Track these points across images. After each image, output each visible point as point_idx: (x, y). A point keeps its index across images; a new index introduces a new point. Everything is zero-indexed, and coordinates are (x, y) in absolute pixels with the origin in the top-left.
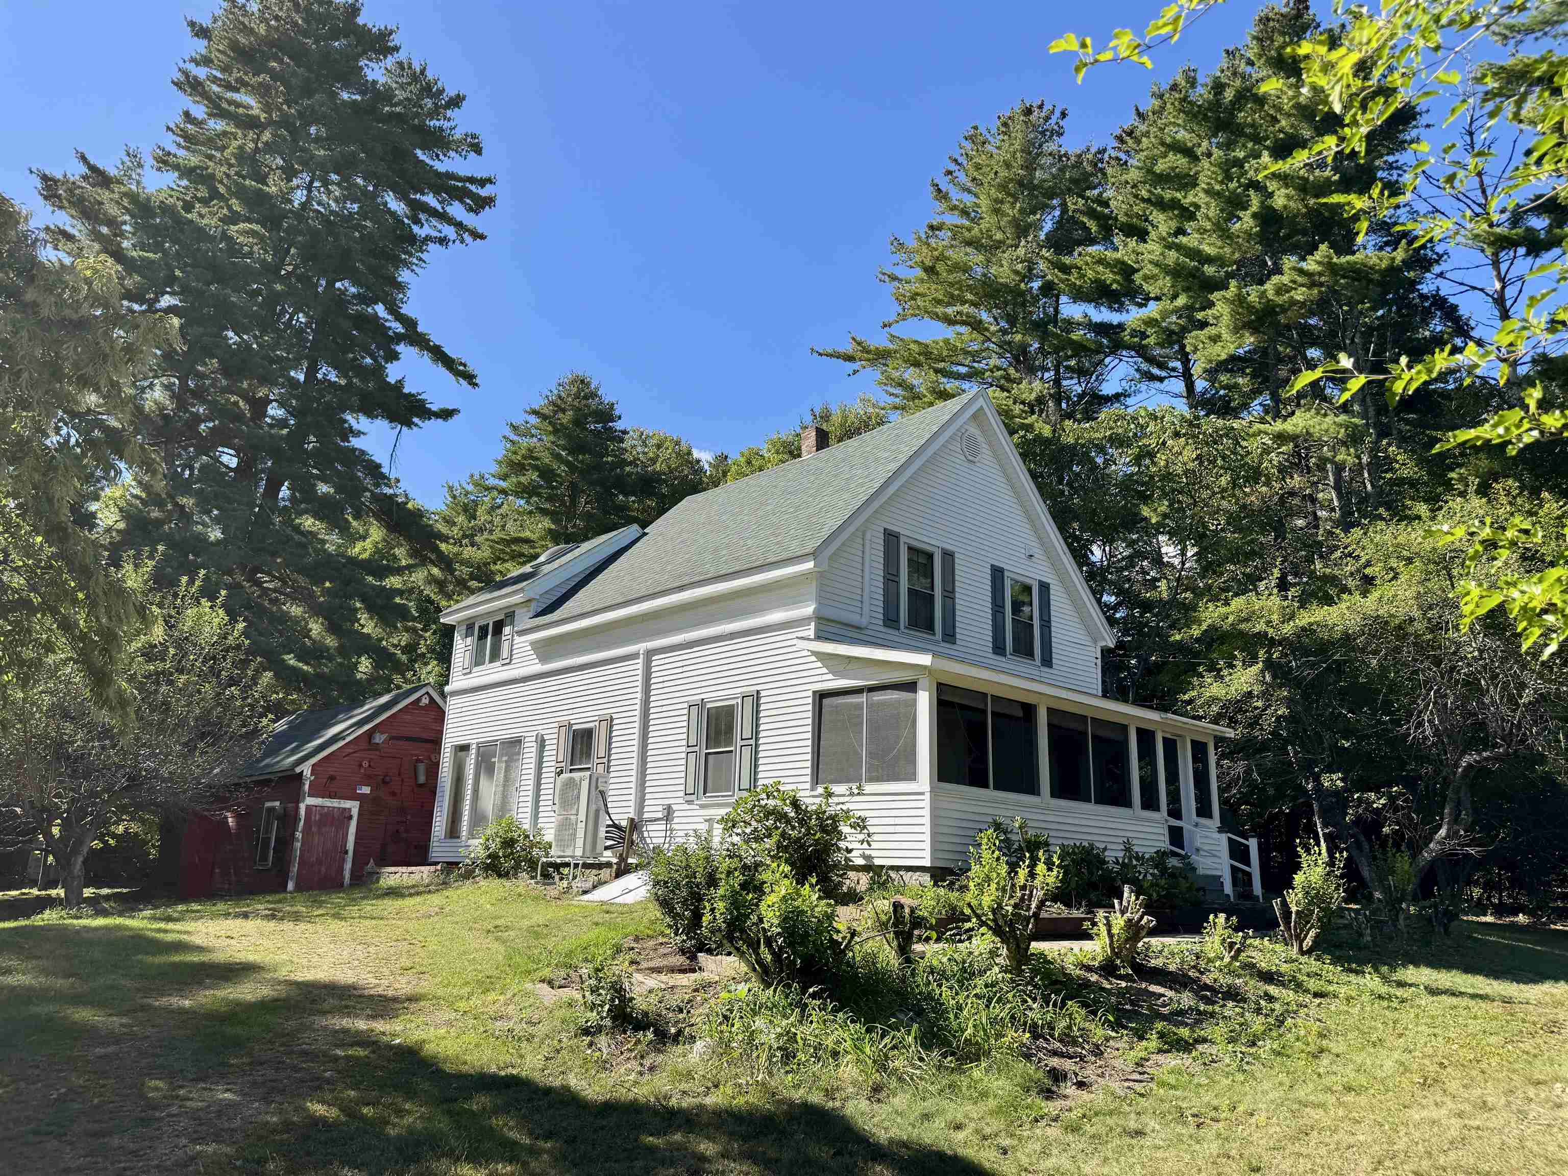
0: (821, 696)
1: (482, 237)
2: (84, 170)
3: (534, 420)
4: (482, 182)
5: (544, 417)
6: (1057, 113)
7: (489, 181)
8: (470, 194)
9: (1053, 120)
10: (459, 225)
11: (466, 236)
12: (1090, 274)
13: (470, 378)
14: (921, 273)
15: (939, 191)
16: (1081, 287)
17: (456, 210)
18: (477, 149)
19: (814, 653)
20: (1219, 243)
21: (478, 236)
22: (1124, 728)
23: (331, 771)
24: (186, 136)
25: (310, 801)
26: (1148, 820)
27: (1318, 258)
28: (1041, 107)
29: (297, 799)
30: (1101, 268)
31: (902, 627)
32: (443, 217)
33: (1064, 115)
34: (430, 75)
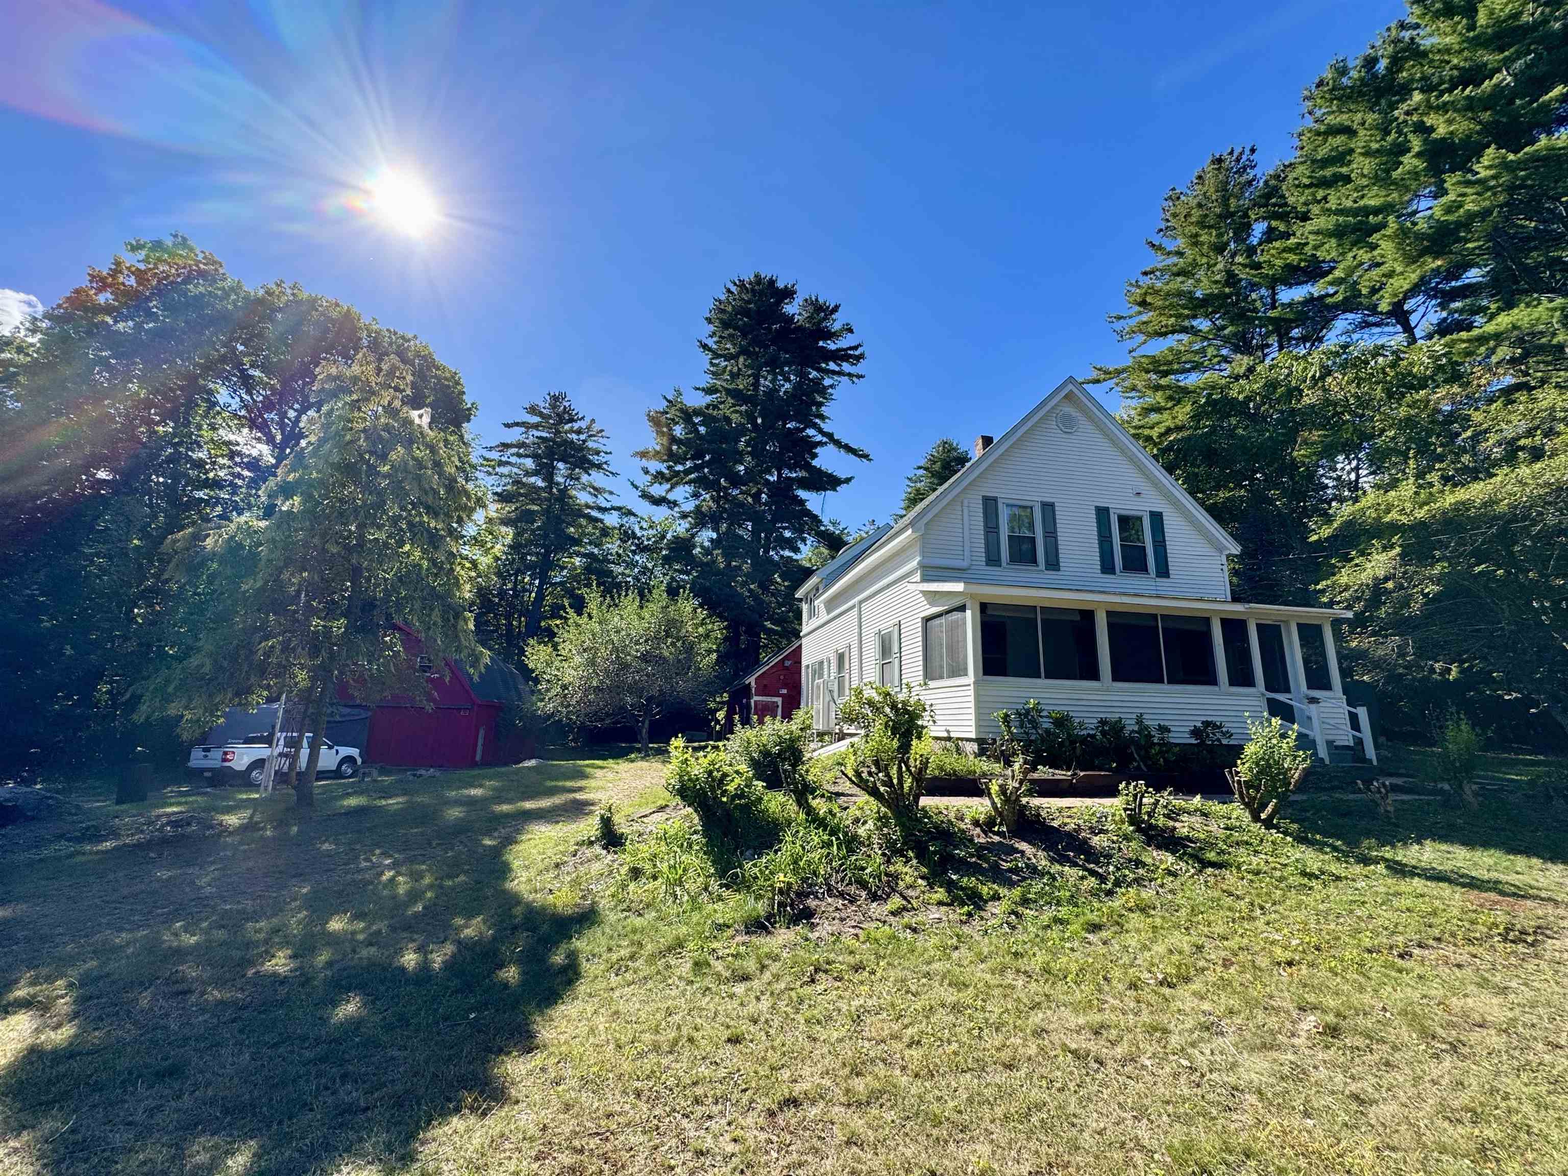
0: (927, 620)
1: (862, 377)
2: (666, 403)
3: (921, 472)
4: (855, 348)
5: (926, 469)
6: (1247, 152)
7: (859, 345)
8: (851, 356)
9: (1244, 157)
10: (850, 375)
11: (855, 379)
12: (1279, 262)
13: (866, 456)
14: (1138, 308)
15: (1153, 245)
16: (1273, 275)
17: (846, 367)
18: (850, 331)
19: (922, 592)
20: (1384, 193)
21: (860, 377)
22: (1207, 621)
23: (765, 682)
24: (713, 373)
25: (756, 698)
26: (1238, 695)
27: (1486, 163)
28: (1231, 153)
29: (749, 698)
30: (1285, 255)
31: (1004, 564)
32: (840, 373)
33: (1253, 151)
34: (821, 301)
